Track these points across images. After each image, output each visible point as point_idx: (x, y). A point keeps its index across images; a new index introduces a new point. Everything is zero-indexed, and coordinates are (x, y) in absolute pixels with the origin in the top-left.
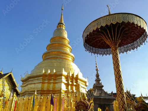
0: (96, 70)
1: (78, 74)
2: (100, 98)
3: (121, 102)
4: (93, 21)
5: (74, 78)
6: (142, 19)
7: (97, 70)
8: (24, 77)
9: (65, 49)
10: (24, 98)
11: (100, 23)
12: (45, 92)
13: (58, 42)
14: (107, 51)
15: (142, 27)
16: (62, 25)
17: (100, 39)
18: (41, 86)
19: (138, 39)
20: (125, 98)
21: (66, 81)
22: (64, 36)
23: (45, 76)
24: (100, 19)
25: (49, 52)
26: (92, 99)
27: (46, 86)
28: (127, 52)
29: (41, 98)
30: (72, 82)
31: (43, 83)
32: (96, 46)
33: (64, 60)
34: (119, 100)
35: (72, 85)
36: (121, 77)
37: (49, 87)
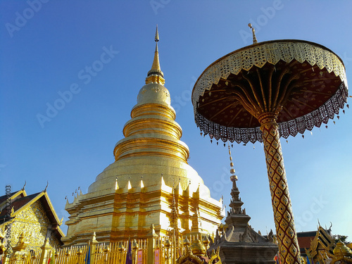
0: (232, 180)
1: (198, 189)
2: (242, 249)
3: (286, 256)
4: (213, 64)
5: (190, 200)
6: (330, 51)
7: (234, 179)
8: (74, 201)
9: (165, 133)
10: (67, 251)
11: (226, 67)
12: (122, 236)
13: (150, 117)
14: (256, 133)
15: (330, 72)
16: (158, 77)
17: (234, 105)
18: (111, 221)
19: (327, 100)
20: (298, 245)
21: (171, 207)
22: (162, 102)
23: (119, 198)
24: (227, 58)
25: (129, 141)
26: (216, 251)
27: (124, 220)
28: (302, 133)
29: (106, 251)
30: (185, 209)
31: (116, 214)
32: (227, 123)
33: (164, 158)
34: (283, 252)
35: (185, 217)
36: (286, 196)
37: (131, 223)
